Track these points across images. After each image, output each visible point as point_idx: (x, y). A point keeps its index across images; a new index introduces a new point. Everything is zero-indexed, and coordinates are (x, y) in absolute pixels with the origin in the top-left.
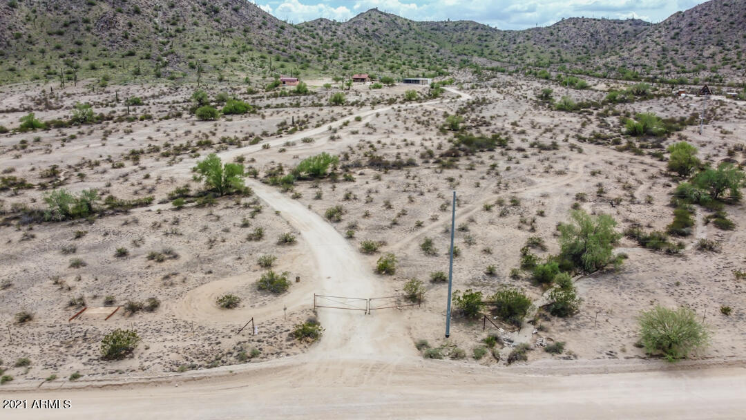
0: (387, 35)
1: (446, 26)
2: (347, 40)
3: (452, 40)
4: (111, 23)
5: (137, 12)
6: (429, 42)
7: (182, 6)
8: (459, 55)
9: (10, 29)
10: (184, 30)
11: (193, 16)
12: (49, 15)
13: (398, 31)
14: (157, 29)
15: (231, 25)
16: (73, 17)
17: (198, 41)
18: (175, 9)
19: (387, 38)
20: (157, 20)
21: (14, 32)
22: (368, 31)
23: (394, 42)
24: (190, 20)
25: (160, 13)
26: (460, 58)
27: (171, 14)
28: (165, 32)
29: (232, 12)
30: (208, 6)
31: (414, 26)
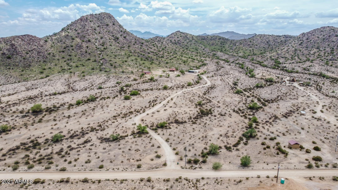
0: (183, 42)
1: (208, 38)
2: (167, 46)
3: (210, 44)
4: (81, 47)
5: (89, 41)
6: (200, 45)
7: (105, 38)
8: (212, 51)
9: (46, 51)
10: (107, 48)
11: (110, 42)
12: (59, 44)
13: (188, 41)
14: (97, 48)
15: (123, 44)
16: (67, 45)
17: (112, 53)
18: (103, 39)
19: (183, 44)
20: (96, 44)
21: (48, 52)
22: (175, 41)
23: (186, 46)
24: (109, 44)
25: (98, 41)
26: (212, 53)
27: (101, 41)
28: (100, 49)
29: (124, 38)
30: (115, 37)
31: (195, 38)
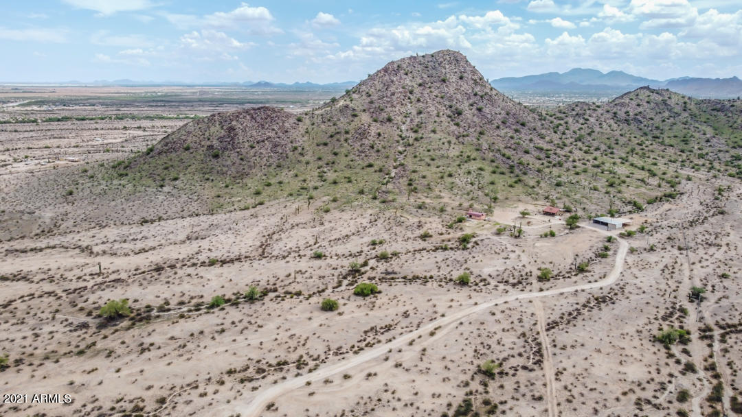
0: (652, 119)
1: (733, 106)
2: (597, 129)
3: (735, 125)
4: (364, 134)
5: (389, 120)
6: (704, 127)
7: (429, 112)
8: (734, 147)
9: (292, 142)
10: (422, 138)
11: (435, 122)
12: (323, 126)
13: (667, 114)
14: (401, 136)
15: (469, 127)
16: (339, 128)
17: (429, 151)
18: (422, 115)
19: (651, 122)
20: (404, 127)
21: (294, 145)
22: (628, 115)
23: (657, 128)
24: (430, 127)
25: (408, 119)
26: (733, 152)
27: (417, 120)
28: (405, 140)
29: (476, 112)
30: (453, 109)
31: (692, 106)
